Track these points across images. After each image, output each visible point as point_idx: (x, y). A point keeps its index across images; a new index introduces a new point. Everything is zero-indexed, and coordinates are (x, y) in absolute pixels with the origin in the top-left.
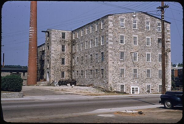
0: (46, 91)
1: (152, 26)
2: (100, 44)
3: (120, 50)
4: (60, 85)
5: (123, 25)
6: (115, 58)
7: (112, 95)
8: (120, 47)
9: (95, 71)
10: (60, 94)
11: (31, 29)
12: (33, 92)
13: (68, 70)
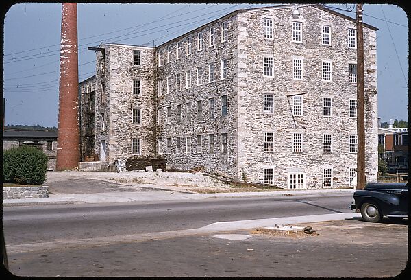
0: (98, 182)
1: (335, 35)
2: (218, 77)
3: (263, 91)
4: (129, 169)
5: (271, 33)
6: (253, 108)
7: (246, 191)
8: (264, 83)
9: (209, 138)
10: (130, 190)
11: (63, 43)
12: (71, 186)
13: (148, 136)
